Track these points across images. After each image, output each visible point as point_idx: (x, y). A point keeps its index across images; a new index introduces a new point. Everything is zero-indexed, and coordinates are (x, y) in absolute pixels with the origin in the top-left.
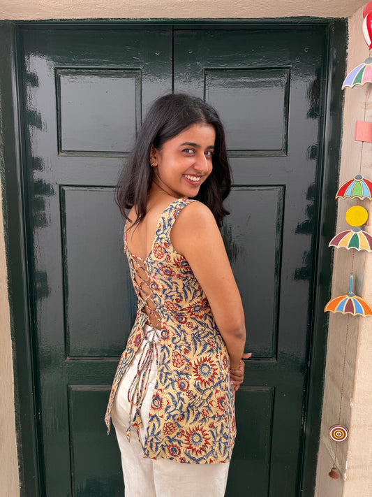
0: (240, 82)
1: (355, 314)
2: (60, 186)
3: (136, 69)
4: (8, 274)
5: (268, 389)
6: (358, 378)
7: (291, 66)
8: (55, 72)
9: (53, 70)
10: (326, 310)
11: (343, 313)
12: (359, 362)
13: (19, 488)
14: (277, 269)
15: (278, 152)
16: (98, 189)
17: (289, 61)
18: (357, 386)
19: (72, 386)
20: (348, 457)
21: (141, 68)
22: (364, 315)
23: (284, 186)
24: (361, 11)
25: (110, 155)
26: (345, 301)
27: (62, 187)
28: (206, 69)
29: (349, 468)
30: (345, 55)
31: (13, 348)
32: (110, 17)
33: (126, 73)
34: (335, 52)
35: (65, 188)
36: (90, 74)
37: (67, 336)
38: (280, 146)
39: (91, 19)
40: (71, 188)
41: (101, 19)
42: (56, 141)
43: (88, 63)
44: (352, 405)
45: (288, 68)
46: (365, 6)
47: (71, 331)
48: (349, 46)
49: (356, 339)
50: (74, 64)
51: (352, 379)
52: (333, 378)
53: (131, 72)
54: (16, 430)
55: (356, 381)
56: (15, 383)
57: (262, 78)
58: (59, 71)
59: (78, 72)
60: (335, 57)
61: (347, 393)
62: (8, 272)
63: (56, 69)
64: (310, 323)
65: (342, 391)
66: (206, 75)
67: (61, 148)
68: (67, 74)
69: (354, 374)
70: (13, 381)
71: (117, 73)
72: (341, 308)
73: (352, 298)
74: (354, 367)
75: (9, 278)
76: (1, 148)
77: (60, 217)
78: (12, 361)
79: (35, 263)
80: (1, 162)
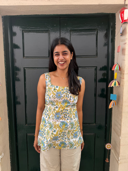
0: (82, 34)
2: (24, 68)
3: (48, 30)
4: (7, 97)
5: (93, 134)
6: (122, 129)
7: (98, 28)
8: (22, 32)
9: (21, 31)
12: (122, 123)
13: (10, 169)
14: (95, 94)
15: (94, 56)
16: (37, 69)
17: (97, 27)
18: (122, 132)
19: (28, 134)
20: (120, 156)
21: (50, 30)
23: (97, 67)
24: (119, 11)
25: (40, 58)
27: (25, 68)
28: (70, 30)
29: (120, 159)
30: (115, 25)
31: (8, 121)
32: (40, 14)
33: (45, 32)
34: (112, 24)
35: (25, 69)
36: (33, 32)
37: (26, 117)
38: (95, 54)
39: (34, 15)
40: (27, 68)
41: (37, 15)
42: (23, 54)
43: (33, 29)
44: (120, 138)
45: (97, 29)
46: (120, 10)
47: (28, 116)
48: (116, 22)
49: (121, 116)
50: (28, 29)
51: (120, 130)
52: (114, 130)
53: (47, 31)
54: (10, 149)
55: (121, 130)
56: (9, 133)
57: (88, 32)
58: (23, 31)
59: (30, 31)
61: (119, 134)
62: (7, 96)
63: (22, 31)
64: (106, 112)
65: (117, 133)
66: (70, 32)
67: (24, 56)
68: (26, 32)
69: (121, 128)
71: (42, 32)
74: (121, 125)
75: (7, 98)
76: (4, 55)
77: (24, 78)
78: (8, 126)
79: (16, 93)
80: (5, 60)
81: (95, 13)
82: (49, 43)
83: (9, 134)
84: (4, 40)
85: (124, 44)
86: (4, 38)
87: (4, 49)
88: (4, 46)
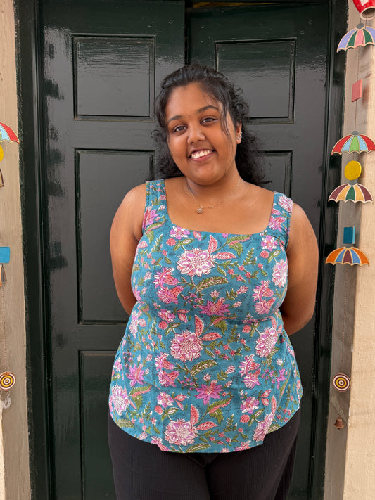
1: (352, 264)
2: (76, 149)
3: (150, 38)
4: (24, 235)
6: (357, 324)
8: (72, 39)
9: (70, 38)
10: (327, 262)
11: (342, 263)
12: (357, 308)
18: (357, 332)
19: (84, 352)
20: (351, 403)
21: (155, 36)
22: (361, 264)
25: (123, 119)
26: (342, 253)
27: (77, 151)
29: (352, 415)
30: (346, 26)
31: (26, 309)
33: (140, 41)
35: (79, 152)
37: (80, 300)
40: (85, 151)
42: (72, 106)
44: (352, 350)
45: (293, 40)
50: (91, 31)
51: (352, 326)
53: (145, 40)
55: (355, 326)
56: (27, 346)
58: (76, 38)
59: (94, 39)
61: (348, 343)
62: (23, 232)
63: (73, 37)
67: (77, 112)
68: (83, 41)
69: (354, 320)
70: (25, 343)
71: (132, 40)
72: (339, 259)
73: (349, 249)
75: (24, 239)
76: (19, 109)
77: (74, 180)
78: (25, 322)
79: (50, 226)
80: (19, 123)
83: (25, 348)
84: (18, 62)
86: (17, 56)
87: (18, 88)
88: (18, 79)
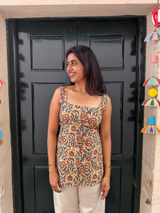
0: (105, 41)
1: (153, 133)
2: (32, 83)
3: (63, 37)
4: (10, 119)
5: (118, 167)
6: (156, 160)
7: (124, 34)
8: (30, 38)
9: (29, 38)
10: (142, 132)
11: (149, 133)
12: (156, 153)
13: (13, 211)
14: (121, 116)
15: (120, 68)
16: (47, 84)
17: (123, 32)
18: (156, 164)
19: (36, 167)
20: (153, 194)
21: (65, 36)
22: (157, 133)
23: (123, 82)
24: (151, 13)
25: (52, 70)
26: (149, 128)
27: (33, 84)
28: (90, 36)
29: (153, 199)
30: (146, 30)
31: (11, 150)
32: (52, 17)
33: (58, 38)
34: (142, 29)
35: (34, 84)
36: (44, 39)
37: (34, 145)
38: (121, 66)
39: (45, 18)
40: (36, 84)
41: (49, 17)
42: (30, 65)
43: (45, 35)
44: (154, 172)
45: (123, 35)
46: (152, 11)
47: (36, 143)
48: (147, 26)
49: (154, 144)
50: (38, 35)
51: (153, 161)
52: (146, 161)
53: (60, 38)
54: (12, 185)
55: (155, 161)
57: (113, 39)
58: (32, 38)
59: (39, 38)
60: (142, 30)
61: (151, 167)
63: (30, 37)
64: (135, 139)
65: (149, 166)
66: (90, 38)
67: (32, 68)
68: (35, 39)
69: (154, 159)
70: (11, 164)
71: (55, 38)
72: (148, 131)
73: (152, 126)
74: (154, 155)
75: (10, 121)
76: (8, 67)
77: (31, 96)
78: (11, 155)
79: (21, 115)
80: (8, 73)
81: (121, 16)
82: (64, 52)
83: (11, 166)
84: (8, 48)
85: (158, 53)
86: (7, 46)
87: (8, 59)
88: (8, 55)
